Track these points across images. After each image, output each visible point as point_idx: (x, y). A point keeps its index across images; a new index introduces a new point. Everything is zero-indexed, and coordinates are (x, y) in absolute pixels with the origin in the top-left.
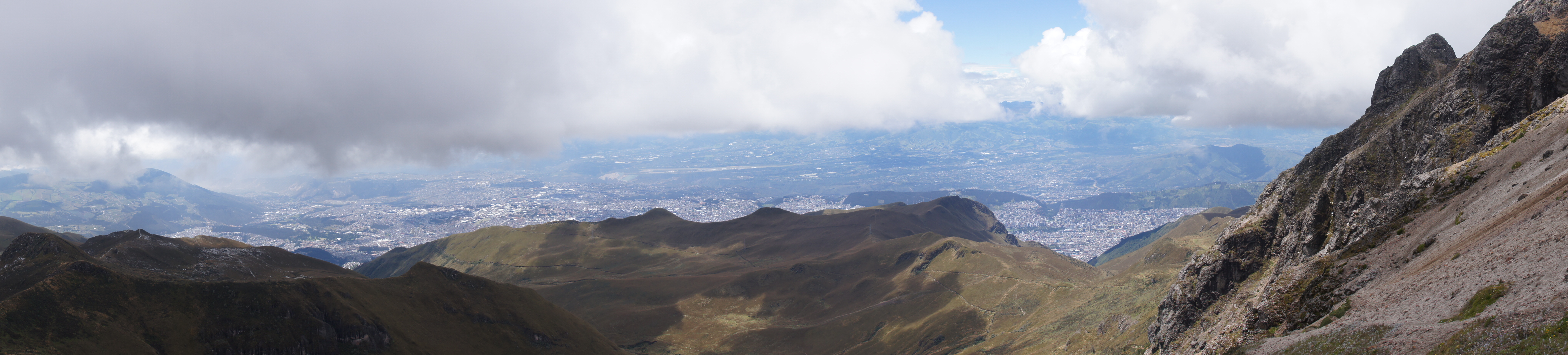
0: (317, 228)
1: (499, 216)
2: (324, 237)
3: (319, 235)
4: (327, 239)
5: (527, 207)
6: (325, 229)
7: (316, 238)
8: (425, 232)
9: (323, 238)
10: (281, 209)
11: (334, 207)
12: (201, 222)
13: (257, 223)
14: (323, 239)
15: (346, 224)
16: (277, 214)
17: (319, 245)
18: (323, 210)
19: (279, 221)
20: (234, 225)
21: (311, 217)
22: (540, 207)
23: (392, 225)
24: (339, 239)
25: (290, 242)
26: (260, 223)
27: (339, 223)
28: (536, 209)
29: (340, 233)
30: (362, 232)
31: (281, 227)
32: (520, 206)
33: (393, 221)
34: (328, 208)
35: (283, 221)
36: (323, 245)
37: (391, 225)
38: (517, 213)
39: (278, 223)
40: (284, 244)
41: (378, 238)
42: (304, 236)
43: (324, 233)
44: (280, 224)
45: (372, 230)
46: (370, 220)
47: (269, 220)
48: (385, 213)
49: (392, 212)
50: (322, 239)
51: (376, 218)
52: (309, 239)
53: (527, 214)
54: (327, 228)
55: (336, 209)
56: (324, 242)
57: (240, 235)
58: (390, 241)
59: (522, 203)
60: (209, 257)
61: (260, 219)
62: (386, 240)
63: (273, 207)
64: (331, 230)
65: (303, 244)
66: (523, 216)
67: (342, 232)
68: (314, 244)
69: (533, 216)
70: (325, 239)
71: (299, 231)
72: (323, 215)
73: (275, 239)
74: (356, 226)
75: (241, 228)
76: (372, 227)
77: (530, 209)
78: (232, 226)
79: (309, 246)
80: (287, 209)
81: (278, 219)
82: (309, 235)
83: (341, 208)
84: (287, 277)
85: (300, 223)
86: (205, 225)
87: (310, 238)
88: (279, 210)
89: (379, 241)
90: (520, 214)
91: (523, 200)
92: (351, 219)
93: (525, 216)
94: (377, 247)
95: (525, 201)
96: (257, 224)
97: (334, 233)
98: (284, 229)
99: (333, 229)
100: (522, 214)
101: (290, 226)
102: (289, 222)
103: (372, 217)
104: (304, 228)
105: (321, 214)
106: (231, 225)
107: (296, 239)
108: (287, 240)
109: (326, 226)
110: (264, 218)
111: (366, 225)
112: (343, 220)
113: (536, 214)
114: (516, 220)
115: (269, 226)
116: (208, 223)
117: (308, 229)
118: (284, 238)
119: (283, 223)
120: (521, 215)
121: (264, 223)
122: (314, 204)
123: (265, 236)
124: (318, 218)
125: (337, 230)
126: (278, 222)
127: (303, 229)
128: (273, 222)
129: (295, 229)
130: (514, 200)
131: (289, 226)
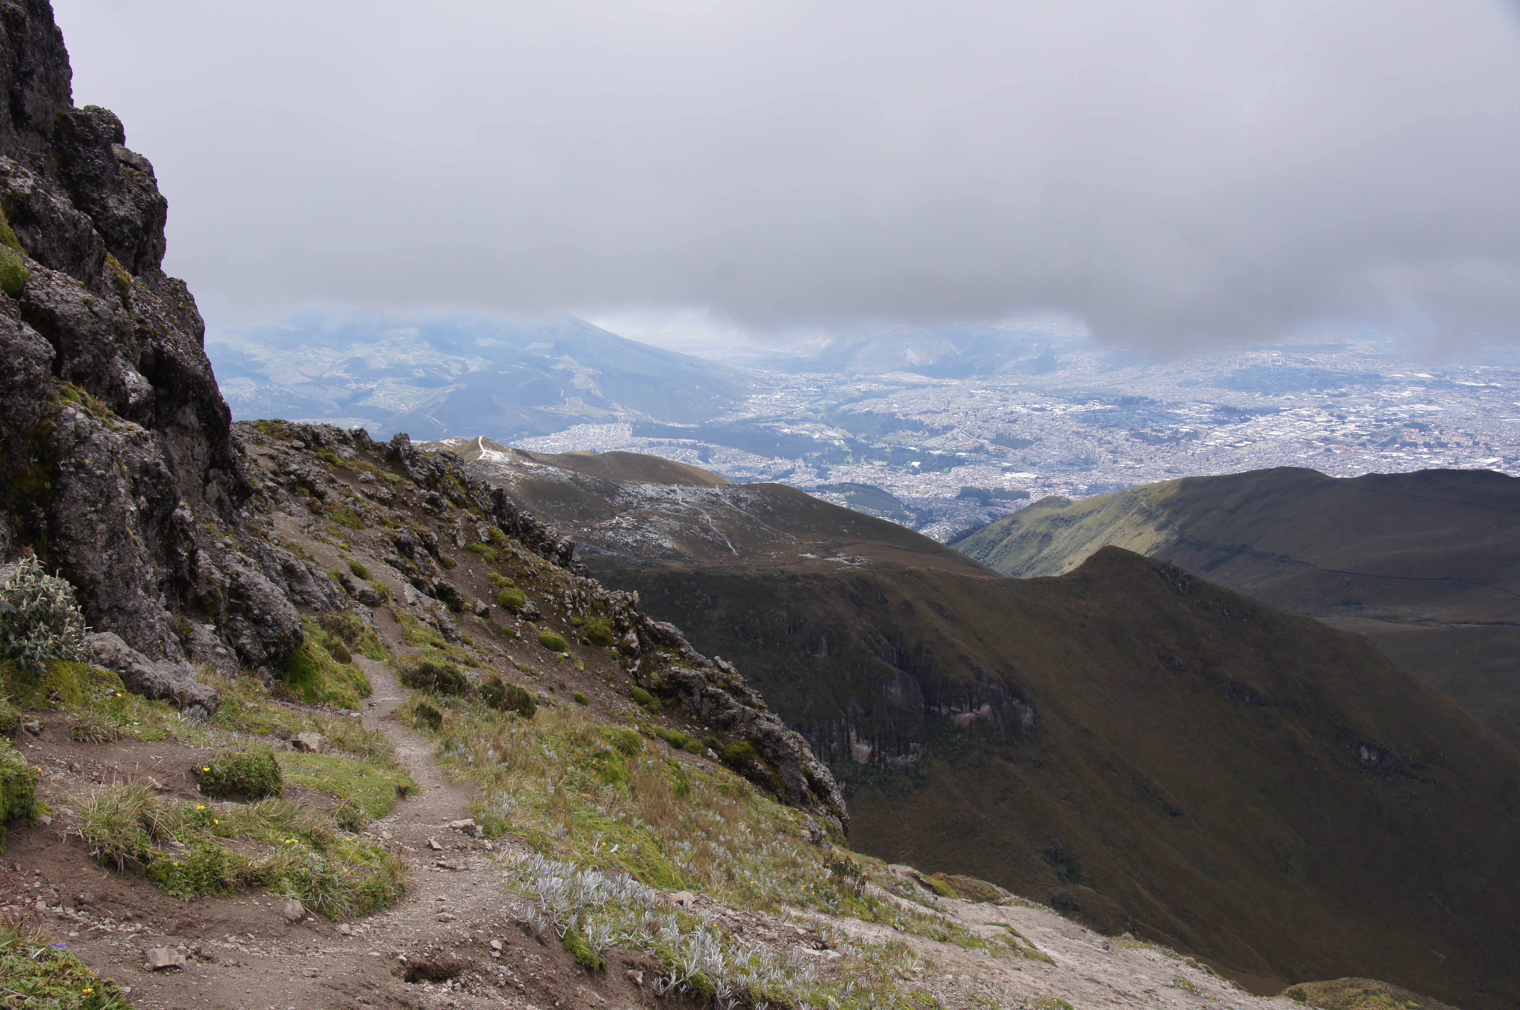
0: (867, 438)
1: (1298, 438)
2: (882, 458)
3: (871, 455)
4: (888, 465)
5: (1370, 422)
6: (884, 439)
7: (862, 460)
8: (1115, 462)
9: (880, 460)
10: (787, 388)
11: (907, 388)
12: (605, 412)
13: (730, 420)
14: (881, 463)
15: (934, 433)
16: (777, 400)
17: (869, 478)
18: (882, 395)
19: (781, 416)
20: (679, 422)
21: (852, 410)
22: (1406, 426)
23: (1041, 439)
24: (916, 464)
25: (807, 467)
26: (737, 421)
27: (916, 426)
28: (1395, 430)
29: (918, 450)
30: (970, 452)
31: (786, 431)
32: (1352, 418)
33: (1042, 430)
34: (893, 392)
35: (790, 418)
36: (879, 478)
37: (1036, 439)
38: (1344, 435)
39: (778, 421)
40: (792, 471)
41: (1005, 470)
42: (837, 456)
43: (883, 448)
44: (783, 424)
45: (991, 448)
46: (987, 425)
47: (758, 414)
48: (1024, 411)
49: (1042, 410)
50: (877, 463)
51: (1003, 420)
52: (848, 463)
53: (1369, 441)
54: (890, 437)
55: (912, 393)
56: (882, 470)
57: (693, 447)
58: (1034, 476)
59: (1358, 412)
60: (639, 502)
61: (738, 411)
62: (1023, 475)
63: (768, 384)
64: (899, 443)
65: (834, 473)
66: (1359, 445)
67: (924, 450)
68: (858, 475)
69: (1384, 446)
70: (885, 463)
71: (825, 444)
72: (880, 407)
73: (772, 458)
74: (955, 439)
75: (695, 429)
76: (993, 442)
77: (1378, 427)
78: (676, 425)
79: (846, 479)
80: (799, 388)
81: (779, 413)
82: (847, 453)
83: (923, 391)
84: (809, 555)
85: (828, 425)
86: (614, 420)
87: (850, 459)
88: (781, 390)
89: (1008, 476)
90: (1349, 439)
91: (1363, 404)
92: (945, 422)
93: (1363, 445)
94: (1003, 489)
95: (1367, 407)
96: (731, 424)
97: (904, 450)
98: (793, 435)
99: (903, 441)
100: (1357, 439)
101: (807, 430)
102: (805, 420)
103: (993, 418)
104: (836, 436)
105: (876, 404)
106: (673, 422)
107: (820, 459)
108: (800, 462)
109: (887, 433)
110: (747, 410)
111: (979, 437)
112: (926, 420)
113: (1393, 441)
114: (1338, 452)
115: (758, 427)
116: (620, 414)
117: (846, 440)
118: (792, 458)
119: (791, 423)
120: (1355, 442)
121: (746, 422)
122: (860, 380)
123: (749, 451)
124: (869, 413)
125: (911, 441)
126: (778, 419)
127: (835, 438)
128: (768, 419)
129: (817, 436)
130: (1338, 402)
131: (802, 430)
